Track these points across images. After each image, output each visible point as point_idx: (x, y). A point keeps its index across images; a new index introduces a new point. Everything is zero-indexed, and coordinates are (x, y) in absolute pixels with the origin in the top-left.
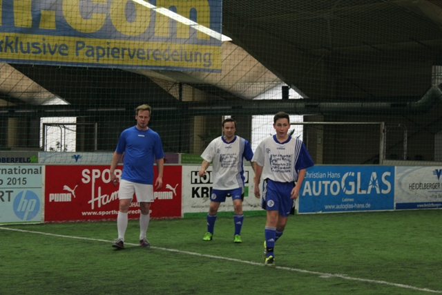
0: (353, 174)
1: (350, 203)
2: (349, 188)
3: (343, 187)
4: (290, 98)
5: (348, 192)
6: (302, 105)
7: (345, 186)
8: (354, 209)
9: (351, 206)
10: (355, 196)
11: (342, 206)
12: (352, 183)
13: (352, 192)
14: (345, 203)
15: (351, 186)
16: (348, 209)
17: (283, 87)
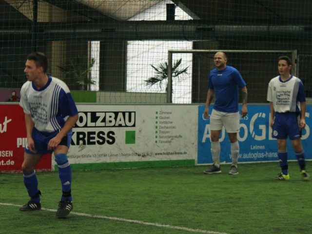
0: (264, 115)
1: (260, 151)
2: (259, 133)
3: (251, 131)
4: (176, 18)
5: (258, 138)
6: (192, 28)
7: (254, 130)
8: (265, 159)
9: (262, 155)
10: (265, 142)
11: (250, 156)
12: (262, 127)
13: (263, 137)
14: (254, 151)
15: (261, 130)
16: (258, 159)
17: (168, 5)
